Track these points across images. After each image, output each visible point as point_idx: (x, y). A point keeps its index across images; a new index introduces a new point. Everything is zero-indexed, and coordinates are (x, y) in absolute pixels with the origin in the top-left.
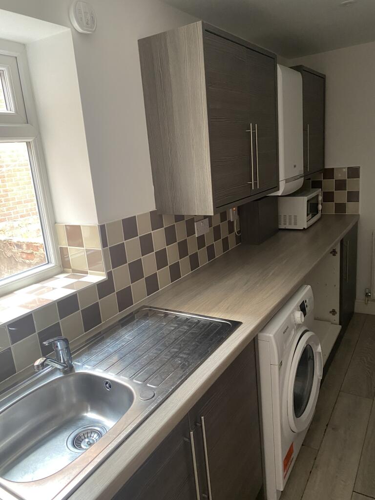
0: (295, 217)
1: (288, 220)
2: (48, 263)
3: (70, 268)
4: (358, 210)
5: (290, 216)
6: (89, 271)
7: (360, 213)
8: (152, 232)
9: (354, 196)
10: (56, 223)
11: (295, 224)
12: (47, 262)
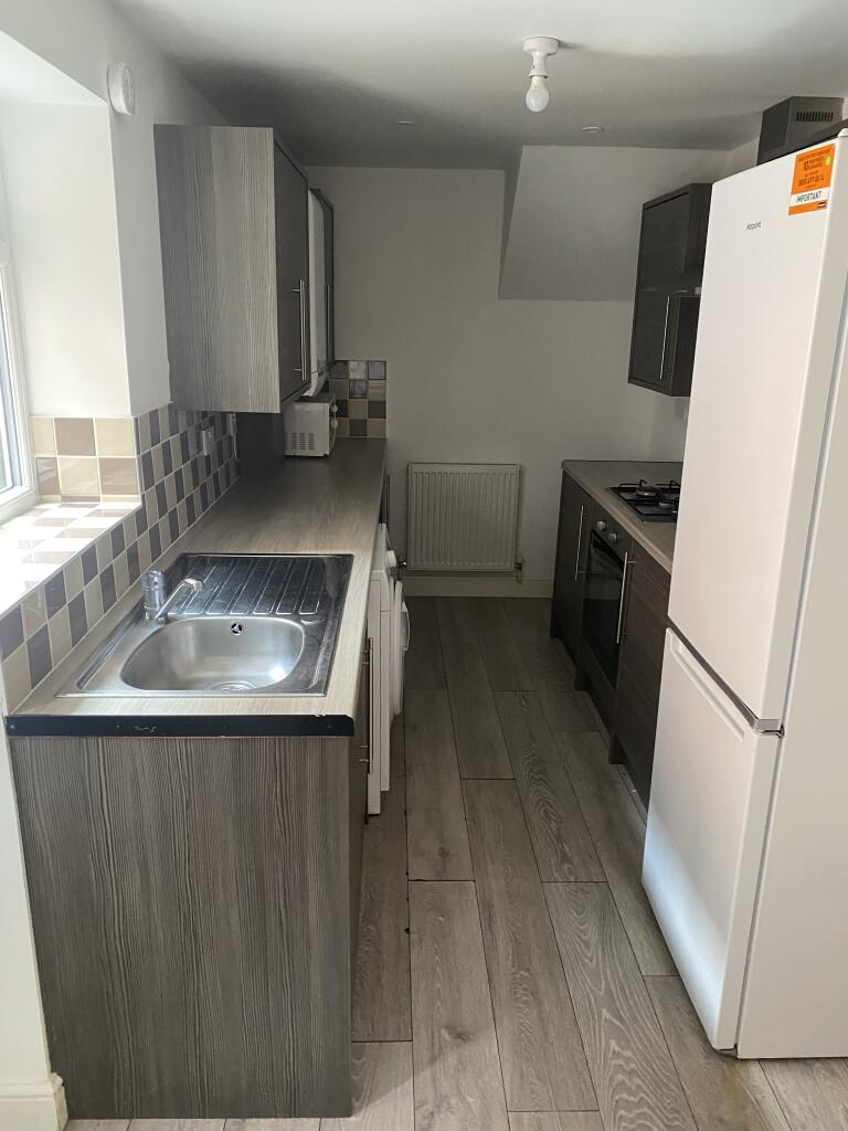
0: (311, 435)
1: (298, 443)
2: (14, 486)
3: (58, 492)
4: (384, 434)
5: (303, 435)
6: (102, 496)
7: (387, 436)
8: (170, 438)
9: (378, 409)
10: (30, 415)
11: (312, 448)
12: (9, 484)
